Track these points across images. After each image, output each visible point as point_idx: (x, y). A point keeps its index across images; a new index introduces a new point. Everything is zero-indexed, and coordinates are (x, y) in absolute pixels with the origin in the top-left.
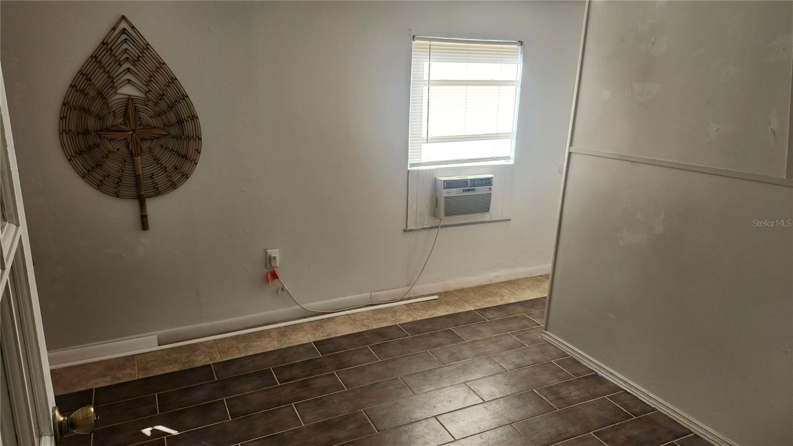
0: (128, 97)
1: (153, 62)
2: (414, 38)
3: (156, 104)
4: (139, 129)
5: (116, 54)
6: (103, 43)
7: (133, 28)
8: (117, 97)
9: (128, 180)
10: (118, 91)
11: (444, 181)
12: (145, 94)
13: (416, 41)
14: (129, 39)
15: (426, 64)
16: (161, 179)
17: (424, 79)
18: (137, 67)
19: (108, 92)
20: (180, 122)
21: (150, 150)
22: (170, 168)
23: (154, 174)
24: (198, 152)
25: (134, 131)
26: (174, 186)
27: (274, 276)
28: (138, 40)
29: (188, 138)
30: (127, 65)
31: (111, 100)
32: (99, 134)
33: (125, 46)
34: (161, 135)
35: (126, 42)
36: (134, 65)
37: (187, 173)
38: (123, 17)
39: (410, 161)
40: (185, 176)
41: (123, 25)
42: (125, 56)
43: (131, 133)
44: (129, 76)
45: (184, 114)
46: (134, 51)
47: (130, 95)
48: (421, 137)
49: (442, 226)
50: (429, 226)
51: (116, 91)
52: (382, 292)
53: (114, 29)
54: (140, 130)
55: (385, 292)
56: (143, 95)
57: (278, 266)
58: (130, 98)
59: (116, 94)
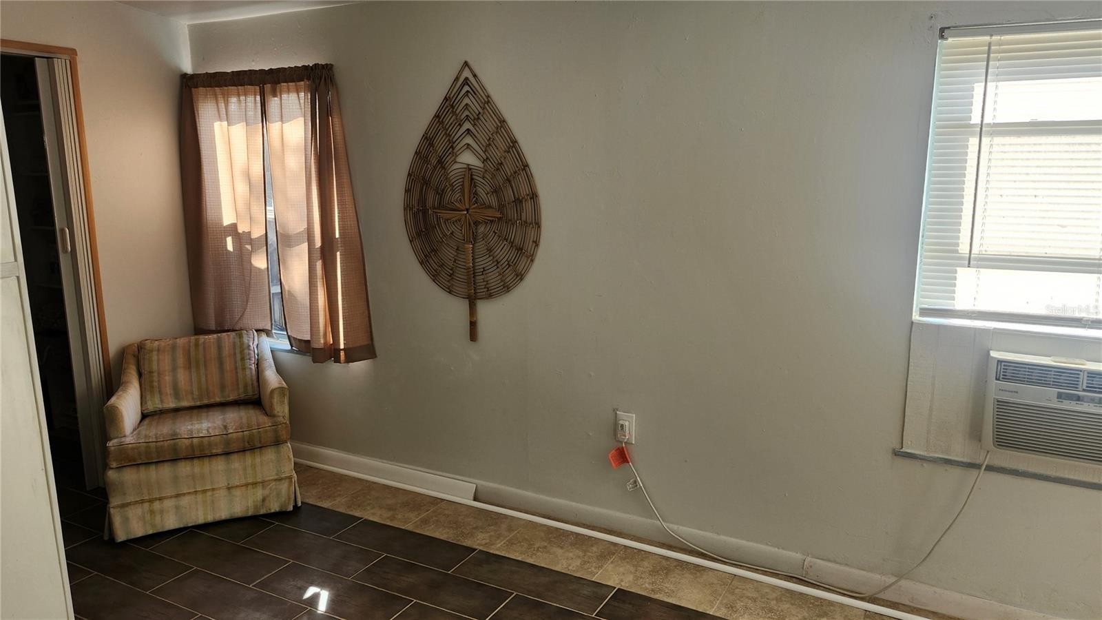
0: (465, 166)
1: (493, 119)
2: (942, 33)
3: (494, 176)
4: (474, 208)
5: (457, 112)
6: (446, 99)
7: (475, 76)
8: (456, 166)
9: (461, 275)
10: (458, 160)
11: (998, 361)
12: (483, 163)
13: (950, 40)
14: (471, 92)
15: (978, 89)
16: (493, 277)
17: (972, 122)
18: (477, 129)
19: (447, 160)
20: (518, 201)
21: (485, 236)
22: (504, 262)
23: (486, 269)
24: (536, 243)
25: (467, 210)
26: (507, 288)
27: (622, 456)
28: (480, 91)
29: (525, 224)
30: (467, 125)
31: (450, 171)
32: (436, 213)
33: (467, 101)
34: (494, 217)
35: (467, 95)
36: (474, 125)
37: (523, 273)
38: (466, 64)
39: (918, 302)
40: (520, 277)
41: (467, 73)
42: (467, 113)
43: (466, 212)
44: (469, 140)
45: (524, 190)
46: (475, 107)
47: (468, 165)
48: (957, 251)
49: (990, 468)
50: (965, 460)
51: (455, 159)
52: (830, 564)
53: (457, 79)
54: (474, 210)
55: (837, 567)
56: (481, 165)
57: (633, 442)
58: (469, 168)
59: (456, 162)
